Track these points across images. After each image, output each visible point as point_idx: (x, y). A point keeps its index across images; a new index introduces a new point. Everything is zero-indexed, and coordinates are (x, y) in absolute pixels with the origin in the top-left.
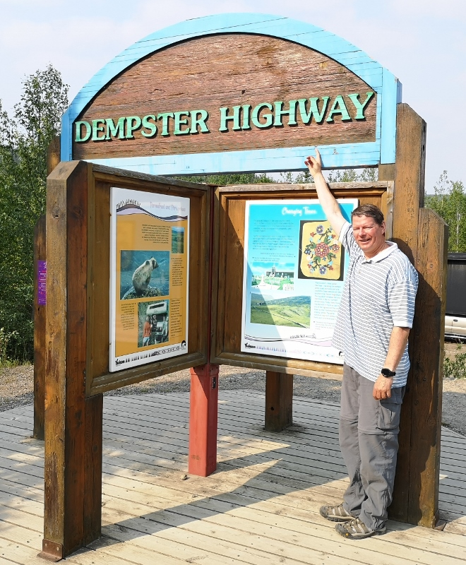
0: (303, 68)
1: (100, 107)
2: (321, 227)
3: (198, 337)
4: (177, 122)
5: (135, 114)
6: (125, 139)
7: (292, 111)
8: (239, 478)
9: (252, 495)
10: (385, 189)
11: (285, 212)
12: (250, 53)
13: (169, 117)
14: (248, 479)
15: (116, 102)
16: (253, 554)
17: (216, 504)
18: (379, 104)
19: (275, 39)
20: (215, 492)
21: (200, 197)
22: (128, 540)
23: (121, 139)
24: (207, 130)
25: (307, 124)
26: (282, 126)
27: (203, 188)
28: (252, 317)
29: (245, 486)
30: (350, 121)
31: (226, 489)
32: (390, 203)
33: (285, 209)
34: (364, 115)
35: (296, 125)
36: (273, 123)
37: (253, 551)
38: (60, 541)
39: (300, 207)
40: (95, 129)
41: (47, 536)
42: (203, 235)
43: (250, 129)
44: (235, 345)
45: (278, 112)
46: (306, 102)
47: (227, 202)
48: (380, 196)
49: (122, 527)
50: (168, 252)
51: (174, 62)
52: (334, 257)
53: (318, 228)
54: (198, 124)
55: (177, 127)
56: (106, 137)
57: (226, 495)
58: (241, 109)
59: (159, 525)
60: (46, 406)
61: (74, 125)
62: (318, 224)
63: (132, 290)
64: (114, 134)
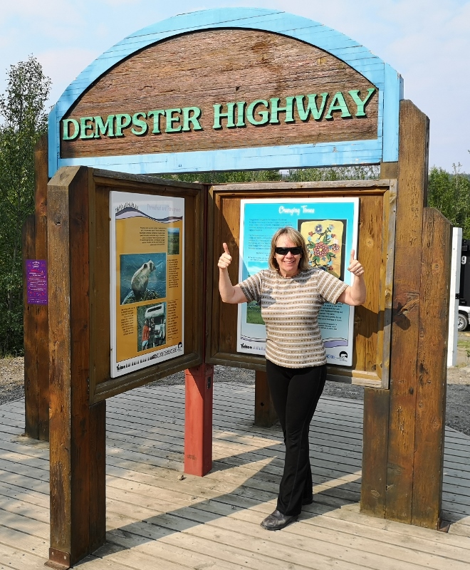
0: (300, 64)
1: (88, 104)
2: (320, 226)
3: (193, 338)
4: (169, 119)
5: (126, 112)
6: (114, 137)
7: (289, 108)
8: (236, 477)
9: (251, 496)
10: (388, 188)
11: (282, 210)
12: (245, 48)
13: (160, 114)
14: (245, 479)
15: (104, 100)
16: (260, 561)
17: (217, 507)
18: (380, 101)
19: (270, 34)
20: (214, 493)
21: (194, 197)
22: (134, 546)
23: (111, 137)
24: (200, 128)
25: (304, 121)
26: (279, 123)
27: (197, 187)
28: (248, 317)
29: (243, 487)
30: (351, 118)
31: (224, 490)
32: (393, 202)
33: (282, 207)
34: (365, 112)
35: (294, 122)
36: (269, 120)
37: (260, 557)
38: (67, 551)
39: (298, 206)
40: (83, 127)
41: (54, 545)
42: (197, 235)
43: (245, 127)
44: (230, 345)
45: (274, 109)
46: (304, 99)
47: (221, 201)
48: (382, 194)
49: (126, 532)
50: (165, 254)
51: (165, 58)
52: (334, 256)
53: (317, 227)
54: (190, 122)
55: (169, 124)
56: (95, 135)
57: (226, 496)
58: (235, 106)
59: (163, 530)
60: (51, 415)
61: (61, 122)
62: (317, 223)
63: (131, 294)
64: (103, 132)
